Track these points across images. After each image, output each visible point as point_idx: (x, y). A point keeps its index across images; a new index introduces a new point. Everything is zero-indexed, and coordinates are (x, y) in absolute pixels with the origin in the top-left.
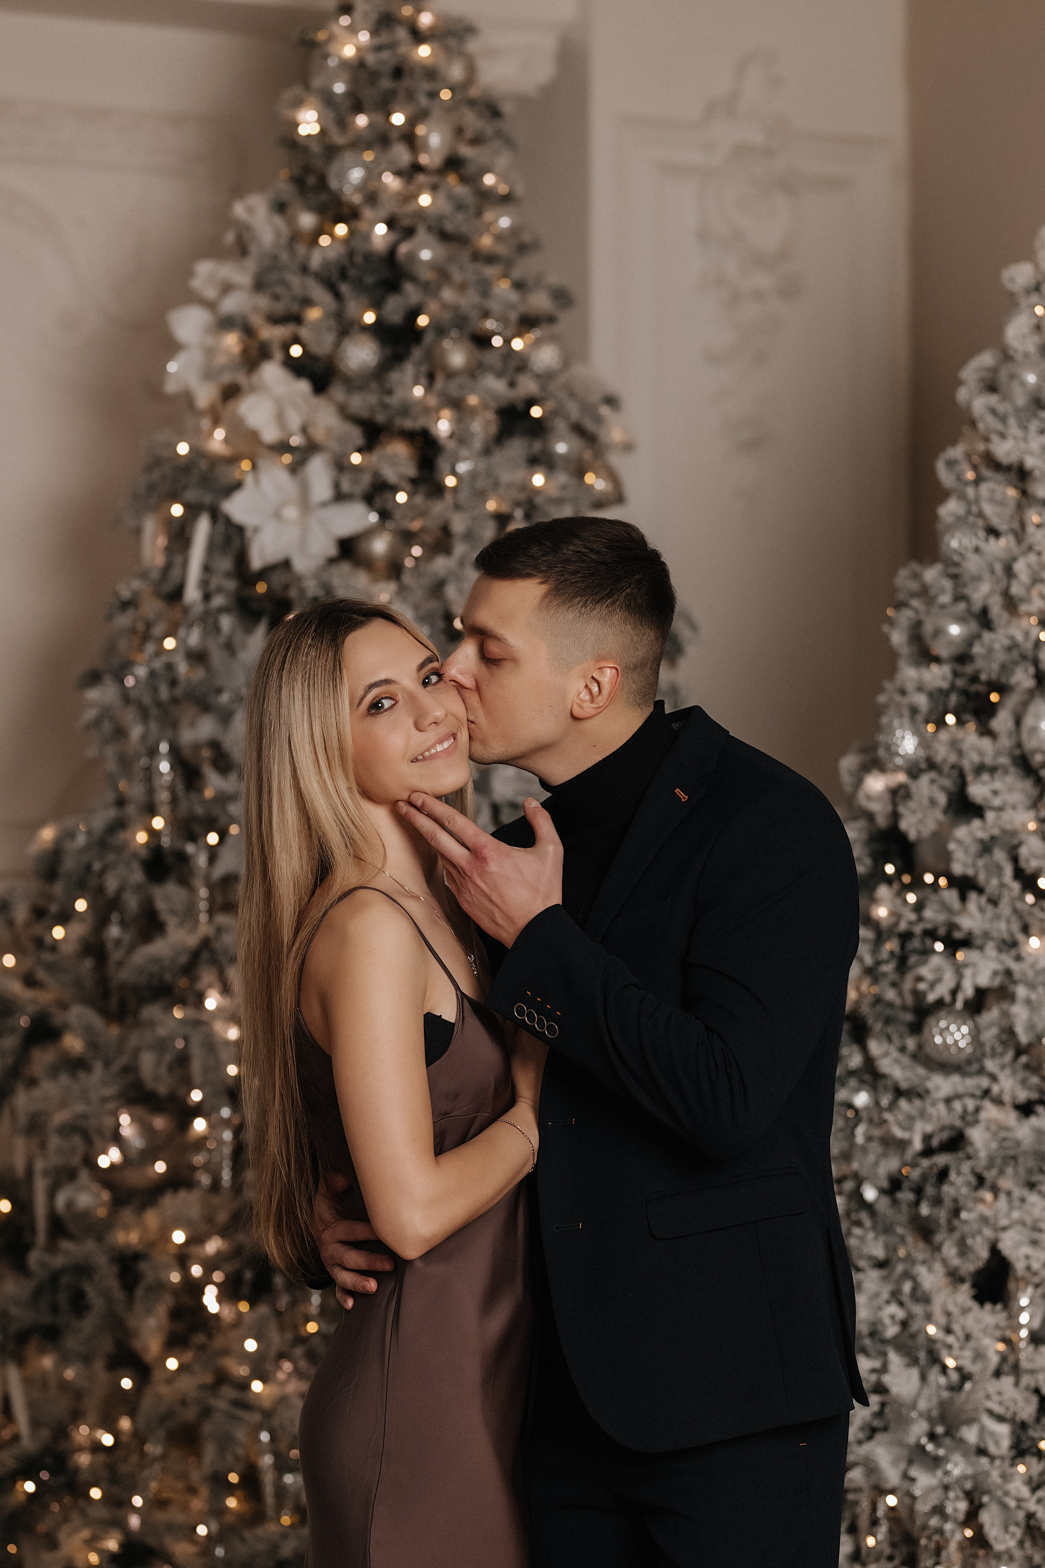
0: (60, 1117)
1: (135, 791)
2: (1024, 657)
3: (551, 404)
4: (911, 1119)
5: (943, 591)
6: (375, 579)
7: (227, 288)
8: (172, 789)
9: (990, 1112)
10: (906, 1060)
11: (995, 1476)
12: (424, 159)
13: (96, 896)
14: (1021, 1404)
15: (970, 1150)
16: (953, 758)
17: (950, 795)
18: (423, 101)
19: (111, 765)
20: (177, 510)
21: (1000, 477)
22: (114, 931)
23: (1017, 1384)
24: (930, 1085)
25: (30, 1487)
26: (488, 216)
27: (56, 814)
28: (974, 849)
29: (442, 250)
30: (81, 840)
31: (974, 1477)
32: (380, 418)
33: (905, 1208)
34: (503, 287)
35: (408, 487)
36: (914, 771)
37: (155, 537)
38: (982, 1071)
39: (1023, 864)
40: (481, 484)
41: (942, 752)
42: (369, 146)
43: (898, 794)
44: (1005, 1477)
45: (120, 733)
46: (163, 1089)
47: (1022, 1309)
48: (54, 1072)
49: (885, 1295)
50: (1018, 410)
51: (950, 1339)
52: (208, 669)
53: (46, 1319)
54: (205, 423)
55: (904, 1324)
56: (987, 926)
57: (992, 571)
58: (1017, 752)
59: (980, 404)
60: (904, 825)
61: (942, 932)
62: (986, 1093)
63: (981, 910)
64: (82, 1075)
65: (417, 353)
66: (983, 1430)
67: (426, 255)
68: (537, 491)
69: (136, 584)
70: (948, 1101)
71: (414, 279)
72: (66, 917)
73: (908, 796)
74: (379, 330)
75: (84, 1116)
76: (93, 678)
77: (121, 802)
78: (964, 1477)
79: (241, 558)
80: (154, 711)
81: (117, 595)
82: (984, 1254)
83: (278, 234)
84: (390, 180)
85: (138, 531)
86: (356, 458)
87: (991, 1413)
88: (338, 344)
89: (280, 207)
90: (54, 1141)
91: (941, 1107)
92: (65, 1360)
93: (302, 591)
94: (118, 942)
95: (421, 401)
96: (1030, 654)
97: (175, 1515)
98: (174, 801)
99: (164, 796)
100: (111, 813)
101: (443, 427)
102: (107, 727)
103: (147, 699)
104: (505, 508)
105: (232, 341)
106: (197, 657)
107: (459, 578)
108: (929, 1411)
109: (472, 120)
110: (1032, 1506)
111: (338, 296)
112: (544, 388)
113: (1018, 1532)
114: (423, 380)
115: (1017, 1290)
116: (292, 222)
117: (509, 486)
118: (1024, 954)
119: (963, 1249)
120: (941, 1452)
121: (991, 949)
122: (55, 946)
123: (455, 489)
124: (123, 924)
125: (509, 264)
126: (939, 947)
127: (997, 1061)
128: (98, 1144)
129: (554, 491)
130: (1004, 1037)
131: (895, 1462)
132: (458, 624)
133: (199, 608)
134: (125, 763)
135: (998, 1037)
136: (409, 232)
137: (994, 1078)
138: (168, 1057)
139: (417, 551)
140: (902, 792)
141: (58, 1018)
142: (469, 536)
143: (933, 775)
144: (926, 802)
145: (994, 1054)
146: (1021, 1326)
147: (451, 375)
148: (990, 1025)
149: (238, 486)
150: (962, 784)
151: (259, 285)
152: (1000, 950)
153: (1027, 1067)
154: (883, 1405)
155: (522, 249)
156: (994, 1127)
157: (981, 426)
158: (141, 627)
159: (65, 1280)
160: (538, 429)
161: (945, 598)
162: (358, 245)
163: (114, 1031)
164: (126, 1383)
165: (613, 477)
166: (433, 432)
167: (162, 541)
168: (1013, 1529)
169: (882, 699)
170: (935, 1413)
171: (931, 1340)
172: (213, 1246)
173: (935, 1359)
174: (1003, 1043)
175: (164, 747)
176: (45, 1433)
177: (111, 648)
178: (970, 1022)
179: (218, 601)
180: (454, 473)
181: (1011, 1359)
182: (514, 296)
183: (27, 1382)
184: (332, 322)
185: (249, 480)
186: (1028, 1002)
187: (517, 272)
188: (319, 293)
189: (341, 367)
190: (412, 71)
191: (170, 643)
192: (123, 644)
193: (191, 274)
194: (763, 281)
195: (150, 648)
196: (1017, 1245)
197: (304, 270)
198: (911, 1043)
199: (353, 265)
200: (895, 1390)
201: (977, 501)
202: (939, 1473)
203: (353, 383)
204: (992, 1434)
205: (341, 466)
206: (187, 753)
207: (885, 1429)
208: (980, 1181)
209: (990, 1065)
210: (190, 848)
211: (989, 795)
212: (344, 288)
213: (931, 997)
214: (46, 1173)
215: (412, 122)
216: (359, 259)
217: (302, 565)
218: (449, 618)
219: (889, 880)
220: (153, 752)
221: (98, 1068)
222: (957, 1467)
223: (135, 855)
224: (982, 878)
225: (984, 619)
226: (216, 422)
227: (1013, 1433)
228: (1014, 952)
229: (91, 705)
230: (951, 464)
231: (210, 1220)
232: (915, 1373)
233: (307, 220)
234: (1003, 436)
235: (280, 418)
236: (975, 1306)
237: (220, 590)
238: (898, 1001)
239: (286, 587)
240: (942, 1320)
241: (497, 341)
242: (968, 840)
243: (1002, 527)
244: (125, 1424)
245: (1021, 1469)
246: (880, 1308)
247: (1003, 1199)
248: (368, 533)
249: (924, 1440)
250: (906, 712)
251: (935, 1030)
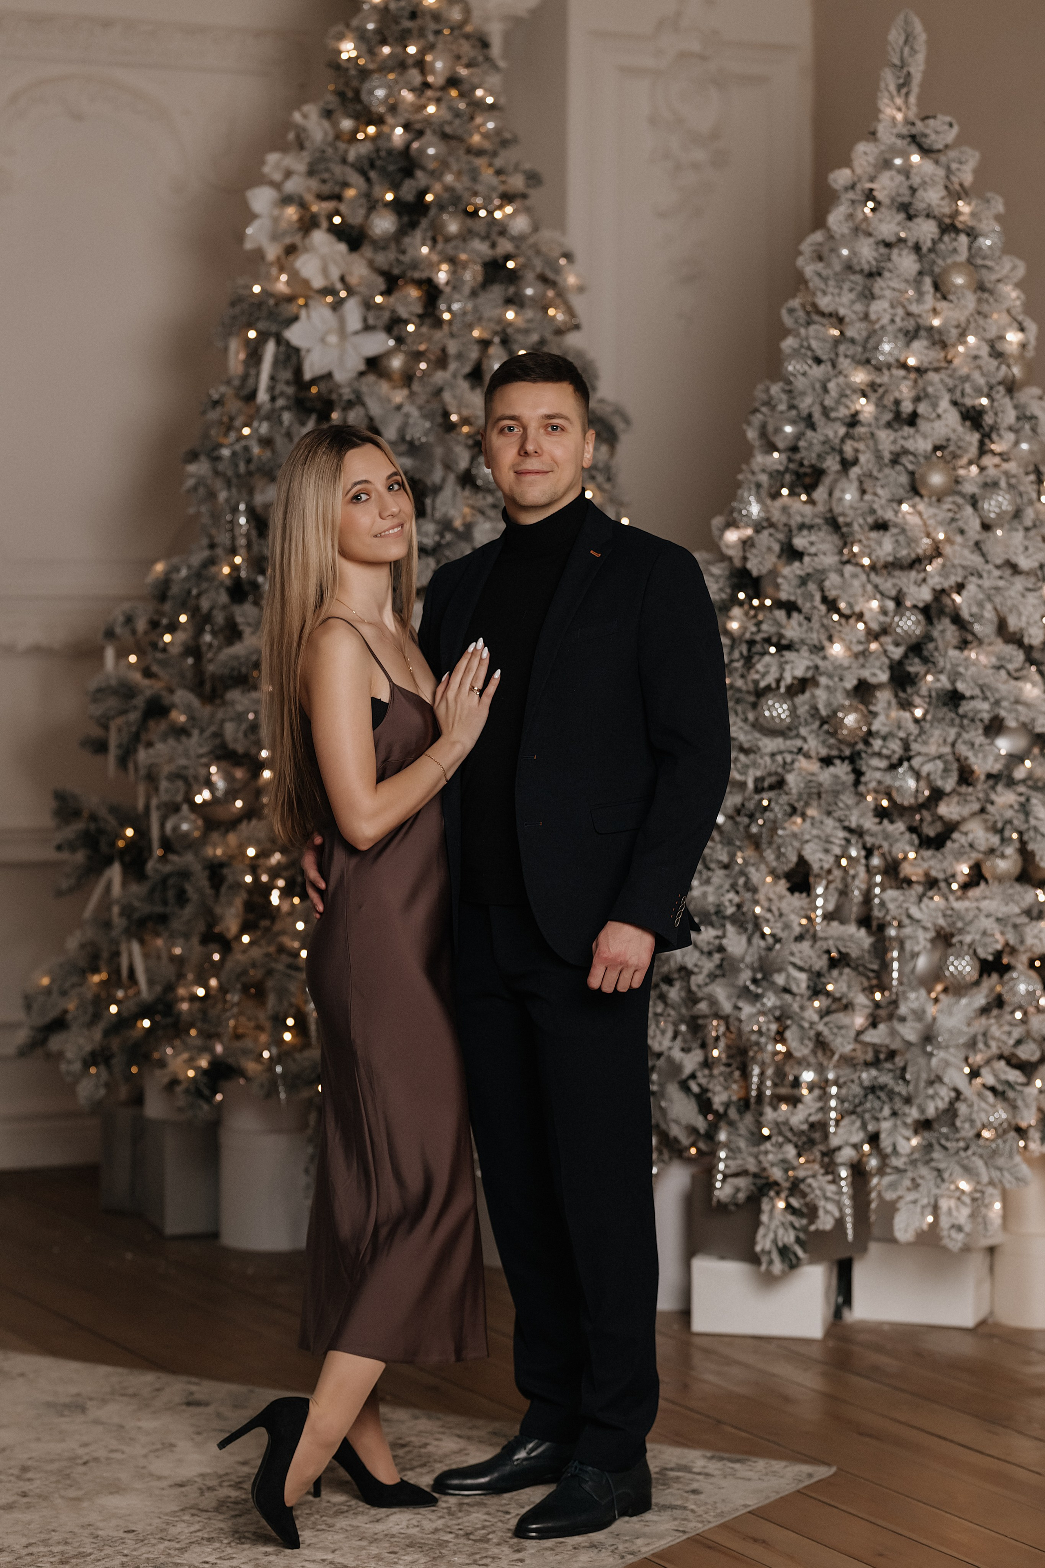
0: (166, 769)
1: (223, 538)
2: (833, 449)
3: (521, 260)
4: (747, 766)
5: (781, 401)
6: (394, 388)
7: (288, 174)
8: (248, 535)
9: (802, 763)
10: (747, 728)
11: (796, 1007)
12: (430, 79)
13: (194, 613)
14: (815, 959)
15: (786, 788)
16: (784, 519)
17: (782, 544)
18: (431, 38)
19: (206, 520)
20: (252, 334)
21: (824, 321)
22: (208, 638)
23: (812, 946)
24: (760, 744)
25: (146, 1023)
26: (479, 120)
27: (167, 555)
28: (795, 582)
29: (443, 148)
30: (184, 572)
31: (781, 1008)
32: (396, 271)
33: (741, 828)
34: (487, 175)
35: (417, 320)
36: (758, 528)
37: (237, 353)
38: (798, 736)
39: (827, 593)
40: (469, 318)
41: (777, 516)
42: (392, 70)
43: (746, 544)
44: (802, 1008)
45: (212, 495)
46: (240, 749)
47: (819, 896)
48: (164, 738)
49: (727, 886)
50: (836, 274)
51: (769, 916)
52: (274, 451)
53: (159, 909)
54: (274, 271)
55: (739, 906)
56: (804, 636)
57: (814, 389)
58: (829, 515)
59: (810, 269)
60: (749, 566)
61: (774, 640)
62: (800, 750)
63: (800, 625)
64: (184, 739)
65: (424, 223)
66: (788, 976)
67: (431, 151)
68: (510, 324)
69: (223, 389)
70: (773, 755)
71: (423, 169)
72: (173, 627)
73: (753, 545)
74: (397, 206)
75: (185, 767)
76: (193, 456)
77: (212, 546)
78: (775, 1008)
79: (298, 371)
80: (234, 481)
81: (209, 396)
82: (794, 859)
83: (326, 134)
84: (407, 95)
85: (226, 349)
86: (379, 299)
87: (795, 965)
88: (367, 216)
89: (328, 114)
90: (164, 784)
91: (768, 759)
92: (172, 938)
93: (340, 395)
94: (210, 645)
95: (427, 257)
96: (838, 447)
97: (248, 1043)
98: (249, 546)
99: (242, 541)
100: (206, 553)
101: (442, 276)
102: (202, 491)
103: (230, 473)
104: (486, 336)
105: (291, 212)
106: (266, 442)
107: (453, 387)
108: (752, 963)
109: (466, 49)
110: (821, 1027)
111: (368, 180)
112: (517, 247)
113: (811, 1045)
114: (429, 242)
115: (815, 882)
116: (335, 125)
117: (490, 320)
118: (828, 655)
119: (779, 856)
120: (760, 991)
121: (804, 651)
122: (165, 648)
123: (450, 322)
124: (214, 633)
125: (495, 154)
126: (773, 650)
127: (808, 728)
128: (195, 787)
129: (521, 323)
130: (813, 712)
131: (729, 997)
132: (454, 418)
133: (268, 406)
134: (216, 517)
135: (808, 712)
136: (420, 134)
137: (805, 739)
138: (244, 726)
139: (423, 366)
140: (749, 543)
141: (167, 699)
142: (460, 356)
143: (772, 530)
144: (764, 550)
145: (807, 724)
146: (817, 908)
147: (448, 239)
148: (804, 703)
149: (295, 319)
150: (790, 536)
151: (311, 172)
152: (811, 652)
153: (827, 732)
154: (722, 960)
155: (505, 143)
156: (804, 773)
157: (811, 285)
158: (225, 419)
159: (171, 882)
160: (513, 277)
161: (782, 407)
162: (381, 143)
163: (207, 710)
164: (216, 957)
165: (570, 312)
166: (435, 279)
167: (242, 356)
168: (806, 1042)
169: (740, 477)
170: (756, 965)
171: (756, 917)
172: (276, 858)
173: (758, 927)
174: (812, 716)
175: (242, 507)
176: (158, 989)
177: (206, 436)
178: (789, 702)
179: (281, 402)
180: (449, 310)
181: (812, 931)
182: (495, 181)
183: (146, 956)
184: (363, 201)
185: (303, 313)
186: (828, 687)
187: (499, 162)
188: (355, 178)
189: (370, 233)
190: (424, 14)
191: (246, 431)
192: (213, 432)
193: (263, 162)
194: (699, 155)
195: (233, 435)
196: (814, 852)
197: (344, 161)
198: (751, 716)
199: (379, 158)
200: (730, 949)
201: (807, 338)
202: (758, 1005)
203: (380, 245)
204: (795, 979)
205: (368, 305)
206: (259, 510)
207: (724, 976)
208: (794, 811)
209: (803, 731)
210: (260, 579)
211: (807, 545)
212: (373, 175)
213: (762, 684)
214: (158, 807)
215: (422, 52)
216: (383, 154)
217: (340, 377)
218: (446, 414)
219: (741, 604)
220: (235, 510)
221: (196, 732)
222: (770, 1001)
223: (222, 583)
224: (800, 602)
225: (809, 422)
226: (282, 270)
227: (809, 979)
228: (821, 654)
229: (192, 476)
230: (791, 311)
231: (273, 841)
232: (744, 939)
233: (347, 124)
234: (824, 293)
235: (325, 272)
236: (788, 894)
237: (282, 394)
238: (744, 688)
239: (331, 392)
240: (766, 904)
241: (482, 213)
242: (791, 576)
243: (824, 357)
244: (213, 982)
245: (817, 1004)
246: (723, 895)
247: (808, 821)
248: (389, 354)
249: (748, 983)
250: (753, 486)
251: (765, 707)
